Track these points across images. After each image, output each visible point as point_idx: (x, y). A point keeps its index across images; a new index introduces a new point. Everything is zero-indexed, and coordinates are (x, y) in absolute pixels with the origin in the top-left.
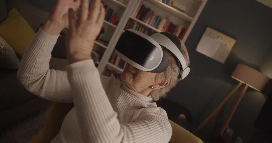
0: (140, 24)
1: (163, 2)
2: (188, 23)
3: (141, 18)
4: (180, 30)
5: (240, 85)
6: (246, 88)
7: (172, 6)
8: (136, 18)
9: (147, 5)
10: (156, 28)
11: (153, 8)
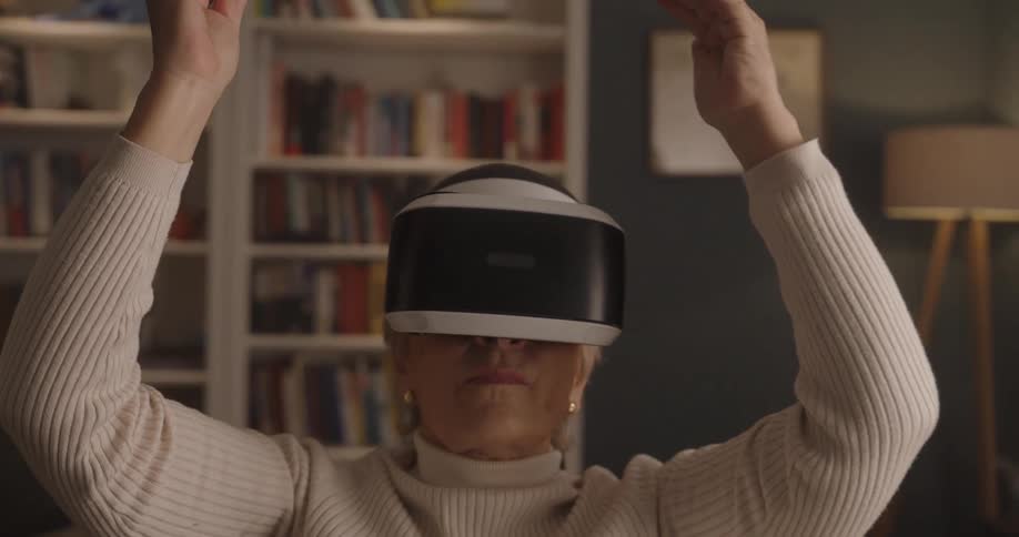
0: (319, 179)
1: (381, 13)
2: (550, 61)
3: (312, 146)
4: (529, 114)
5: (944, 238)
6: (980, 236)
7: (433, 14)
8: (288, 149)
9: (311, 66)
10: (412, 152)
11: (346, 69)
